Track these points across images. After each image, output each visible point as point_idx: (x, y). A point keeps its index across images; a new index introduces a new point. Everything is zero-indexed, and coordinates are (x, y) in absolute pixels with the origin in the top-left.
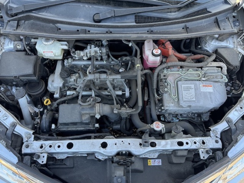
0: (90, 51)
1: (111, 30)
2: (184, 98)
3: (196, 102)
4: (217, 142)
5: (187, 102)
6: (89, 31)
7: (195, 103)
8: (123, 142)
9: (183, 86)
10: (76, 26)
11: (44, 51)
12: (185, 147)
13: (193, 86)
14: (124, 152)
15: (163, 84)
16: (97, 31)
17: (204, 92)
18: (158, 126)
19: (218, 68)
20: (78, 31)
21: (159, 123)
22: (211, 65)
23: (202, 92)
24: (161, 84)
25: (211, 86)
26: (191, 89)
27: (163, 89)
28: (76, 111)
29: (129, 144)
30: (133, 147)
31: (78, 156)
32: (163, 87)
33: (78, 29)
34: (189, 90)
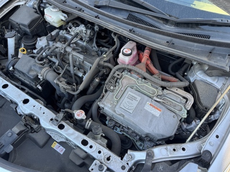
1: (100, 16)
2: (122, 104)
3: (132, 115)
4: (123, 168)
5: (123, 110)
7: (130, 115)
8: (41, 109)
9: (130, 93)
11: (46, 14)
13: (139, 98)
15: (113, 82)
17: (147, 111)
18: (79, 115)
19: (182, 99)
20: (76, 7)
21: (83, 113)
22: (176, 91)
23: (144, 109)
24: (111, 81)
26: (135, 99)
27: (110, 86)
29: (44, 113)
32: (111, 84)
34: (132, 100)
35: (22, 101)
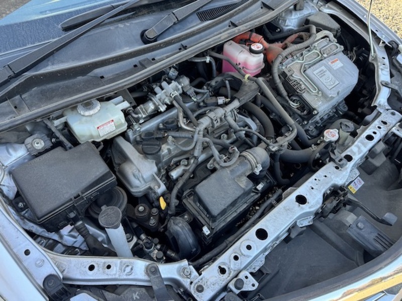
0: (165, 92)
1: (184, 42)
2: (328, 87)
3: (341, 83)
4: (393, 114)
5: (334, 88)
6: (153, 59)
7: (341, 85)
8: (317, 179)
9: (315, 73)
10: (130, 60)
11: (96, 127)
12: (377, 138)
13: (323, 68)
14: (329, 192)
16: (166, 53)
17: (338, 69)
18: (333, 135)
19: (325, 39)
20: (135, 66)
23: (336, 70)
24: (293, 84)
25: (337, 60)
26: (324, 72)
27: (299, 88)
28: (226, 180)
29: (326, 176)
30: (332, 177)
31: (276, 245)
32: (297, 86)
33: (134, 64)
34: (324, 75)
35: (301, 205)
